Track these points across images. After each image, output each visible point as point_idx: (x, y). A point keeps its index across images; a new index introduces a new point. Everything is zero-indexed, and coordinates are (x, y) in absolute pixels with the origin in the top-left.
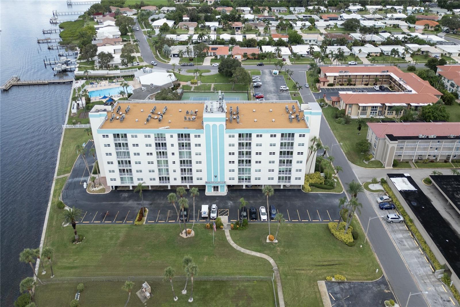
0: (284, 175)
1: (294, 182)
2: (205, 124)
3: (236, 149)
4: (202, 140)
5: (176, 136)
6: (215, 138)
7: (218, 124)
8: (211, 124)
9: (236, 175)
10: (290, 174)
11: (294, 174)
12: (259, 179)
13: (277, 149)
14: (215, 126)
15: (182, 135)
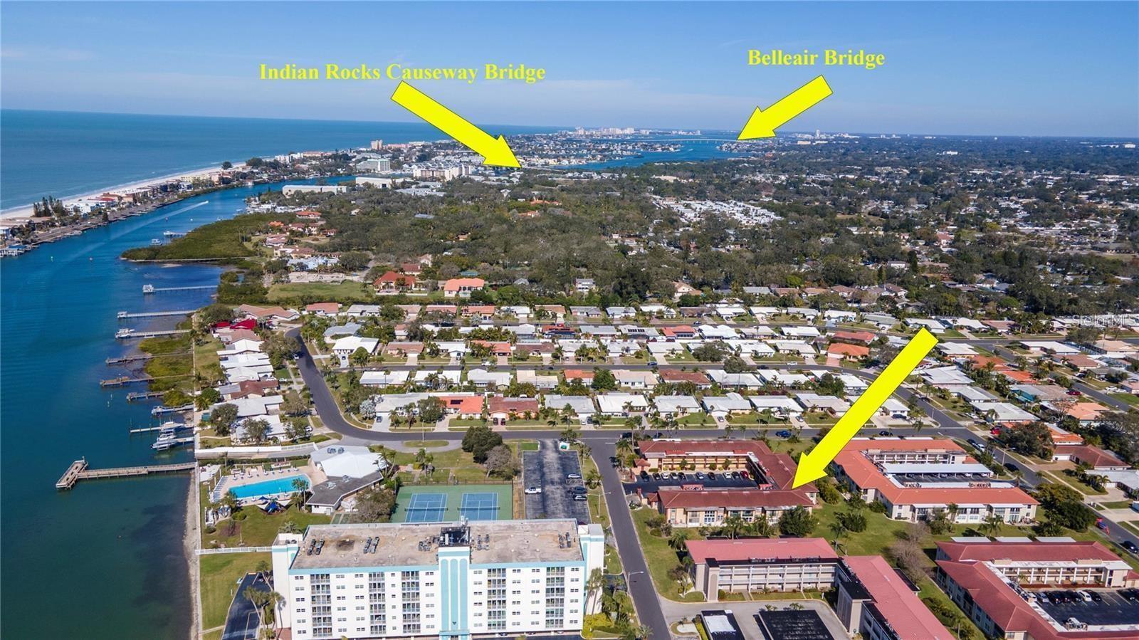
0: (554, 618)
1: (567, 626)
2: (441, 559)
3: (484, 588)
4: (436, 578)
5: (399, 575)
6: (454, 576)
7: (459, 558)
8: (449, 559)
9: (485, 620)
10: (562, 616)
11: (567, 617)
12: (518, 624)
13: (543, 586)
14: (454, 561)
15: (408, 572)
